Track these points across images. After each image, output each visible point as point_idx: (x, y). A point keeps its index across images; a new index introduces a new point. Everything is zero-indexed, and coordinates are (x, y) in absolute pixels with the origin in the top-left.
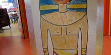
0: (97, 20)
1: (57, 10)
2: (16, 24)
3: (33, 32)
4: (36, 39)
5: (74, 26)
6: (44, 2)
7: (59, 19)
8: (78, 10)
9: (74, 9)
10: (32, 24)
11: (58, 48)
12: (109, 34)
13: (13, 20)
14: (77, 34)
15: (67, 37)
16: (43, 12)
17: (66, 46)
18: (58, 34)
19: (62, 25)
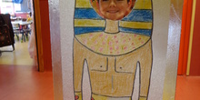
0: (169, 50)
1: (103, 29)
2: (24, 43)
3: (60, 62)
4: (64, 74)
5: (128, 57)
6: (81, 13)
7: (104, 43)
8: (138, 31)
9: (130, 29)
10: (59, 48)
11: (99, 92)
12: (188, 74)
13: (20, 35)
14: (133, 71)
15: (116, 75)
16: (79, 31)
17: (113, 91)
18: (102, 69)
19: (109, 54)
